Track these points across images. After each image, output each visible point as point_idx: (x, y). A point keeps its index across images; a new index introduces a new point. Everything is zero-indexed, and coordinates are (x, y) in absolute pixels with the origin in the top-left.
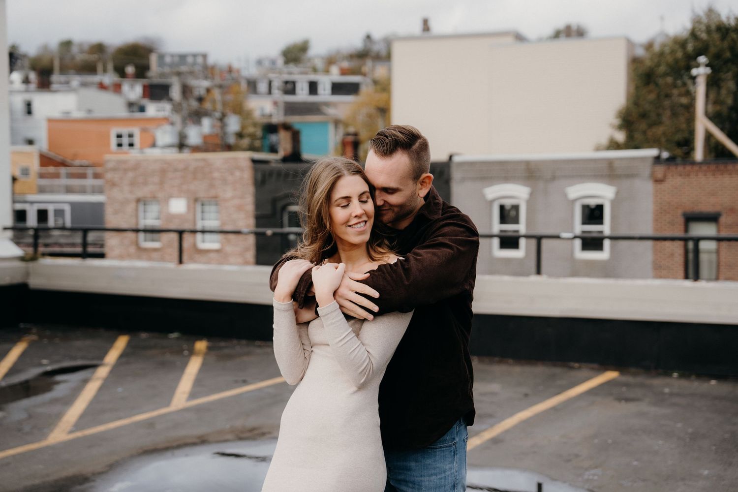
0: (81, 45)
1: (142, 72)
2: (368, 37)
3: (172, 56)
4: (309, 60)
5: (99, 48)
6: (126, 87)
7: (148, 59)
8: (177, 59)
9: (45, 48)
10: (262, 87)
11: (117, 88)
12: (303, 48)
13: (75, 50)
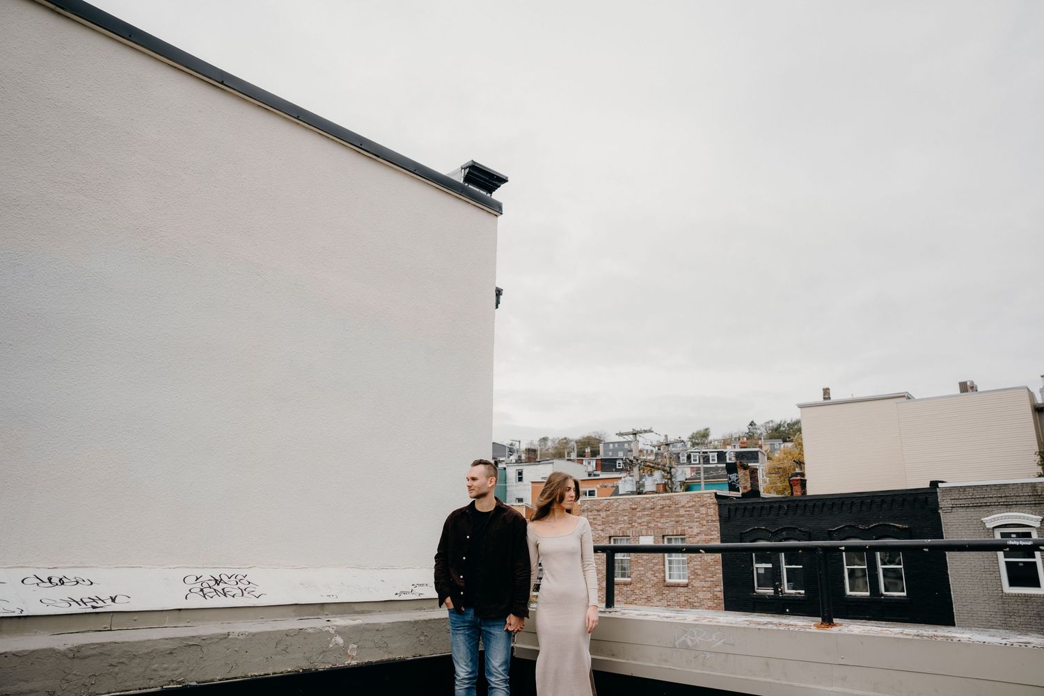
0: (553, 441)
1: (595, 453)
2: (752, 424)
3: (613, 443)
4: (711, 442)
5: (565, 442)
6: (584, 462)
7: (599, 447)
8: (616, 445)
9: (531, 443)
10: (683, 459)
11: (581, 462)
12: (705, 434)
13: (550, 444)
